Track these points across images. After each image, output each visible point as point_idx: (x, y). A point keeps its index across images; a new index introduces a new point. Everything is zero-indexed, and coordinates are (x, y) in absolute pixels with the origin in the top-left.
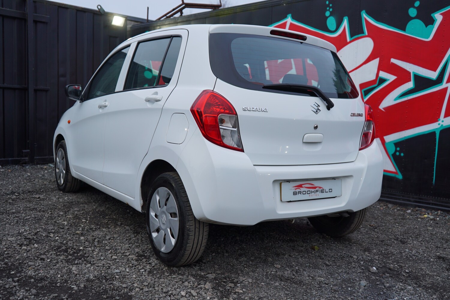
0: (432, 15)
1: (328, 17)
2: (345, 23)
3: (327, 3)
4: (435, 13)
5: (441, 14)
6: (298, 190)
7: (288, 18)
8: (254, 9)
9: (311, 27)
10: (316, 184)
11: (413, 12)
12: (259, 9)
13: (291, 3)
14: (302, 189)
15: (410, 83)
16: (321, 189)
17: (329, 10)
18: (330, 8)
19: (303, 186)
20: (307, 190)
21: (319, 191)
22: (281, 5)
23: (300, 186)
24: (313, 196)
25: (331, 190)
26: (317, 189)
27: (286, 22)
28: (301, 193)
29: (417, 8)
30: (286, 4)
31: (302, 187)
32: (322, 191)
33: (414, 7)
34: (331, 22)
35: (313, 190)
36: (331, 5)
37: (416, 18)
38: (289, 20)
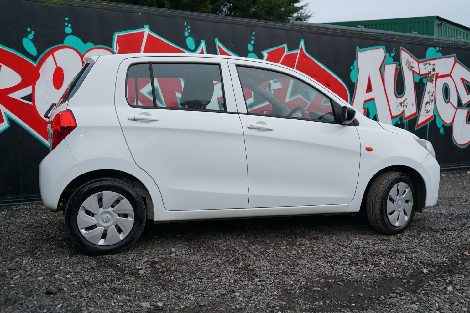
0: (262, 52)
1: (187, 37)
2: (203, 45)
3: (186, 24)
4: (264, 51)
5: (267, 53)
7: (146, 28)
8: (100, 9)
9: (171, 43)
11: (250, 48)
12: (107, 10)
13: (148, 14)
15: (251, 98)
17: (187, 31)
18: (188, 29)
22: (136, 13)
27: (144, 32)
29: (253, 45)
30: (141, 13)
33: (251, 44)
34: (190, 42)
36: (189, 27)
37: (252, 52)
38: (146, 31)
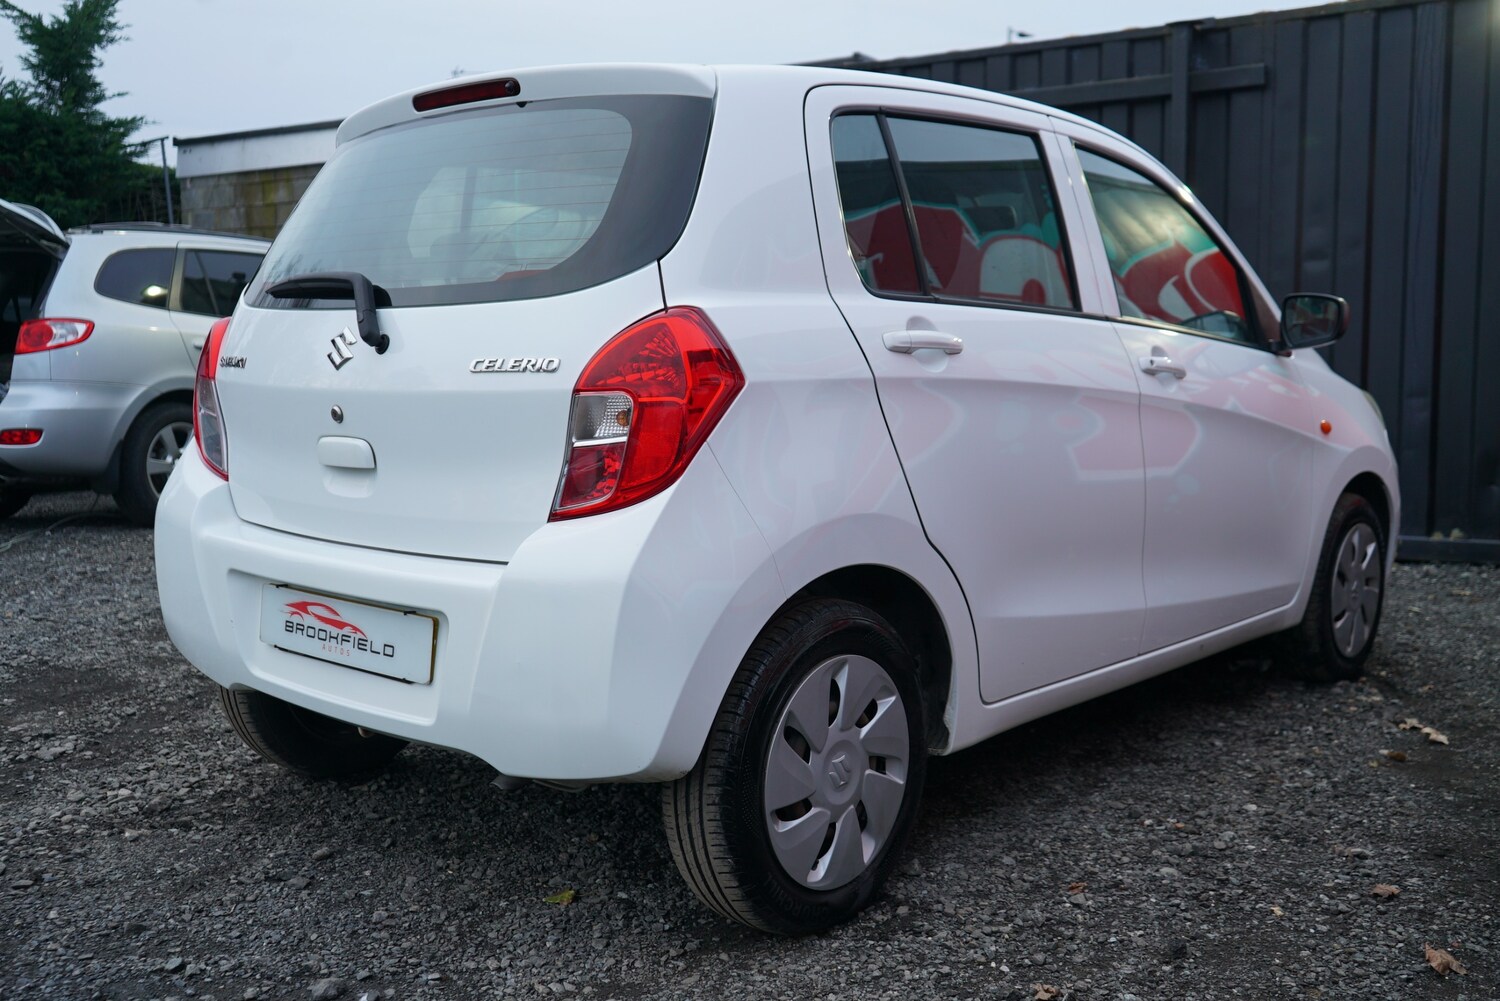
6: (296, 619)
10: (347, 613)
14: (308, 620)
16: (359, 635)
19: (310, 608)
20: (318, 625)
21: (352, 640)
23: (302, 607)
24: (332, 651)
25: (389, 651)
26: (347, 631)
28: (303, 630)
31: (308, 613)
32: (362, 645)
35: (334, 631)
